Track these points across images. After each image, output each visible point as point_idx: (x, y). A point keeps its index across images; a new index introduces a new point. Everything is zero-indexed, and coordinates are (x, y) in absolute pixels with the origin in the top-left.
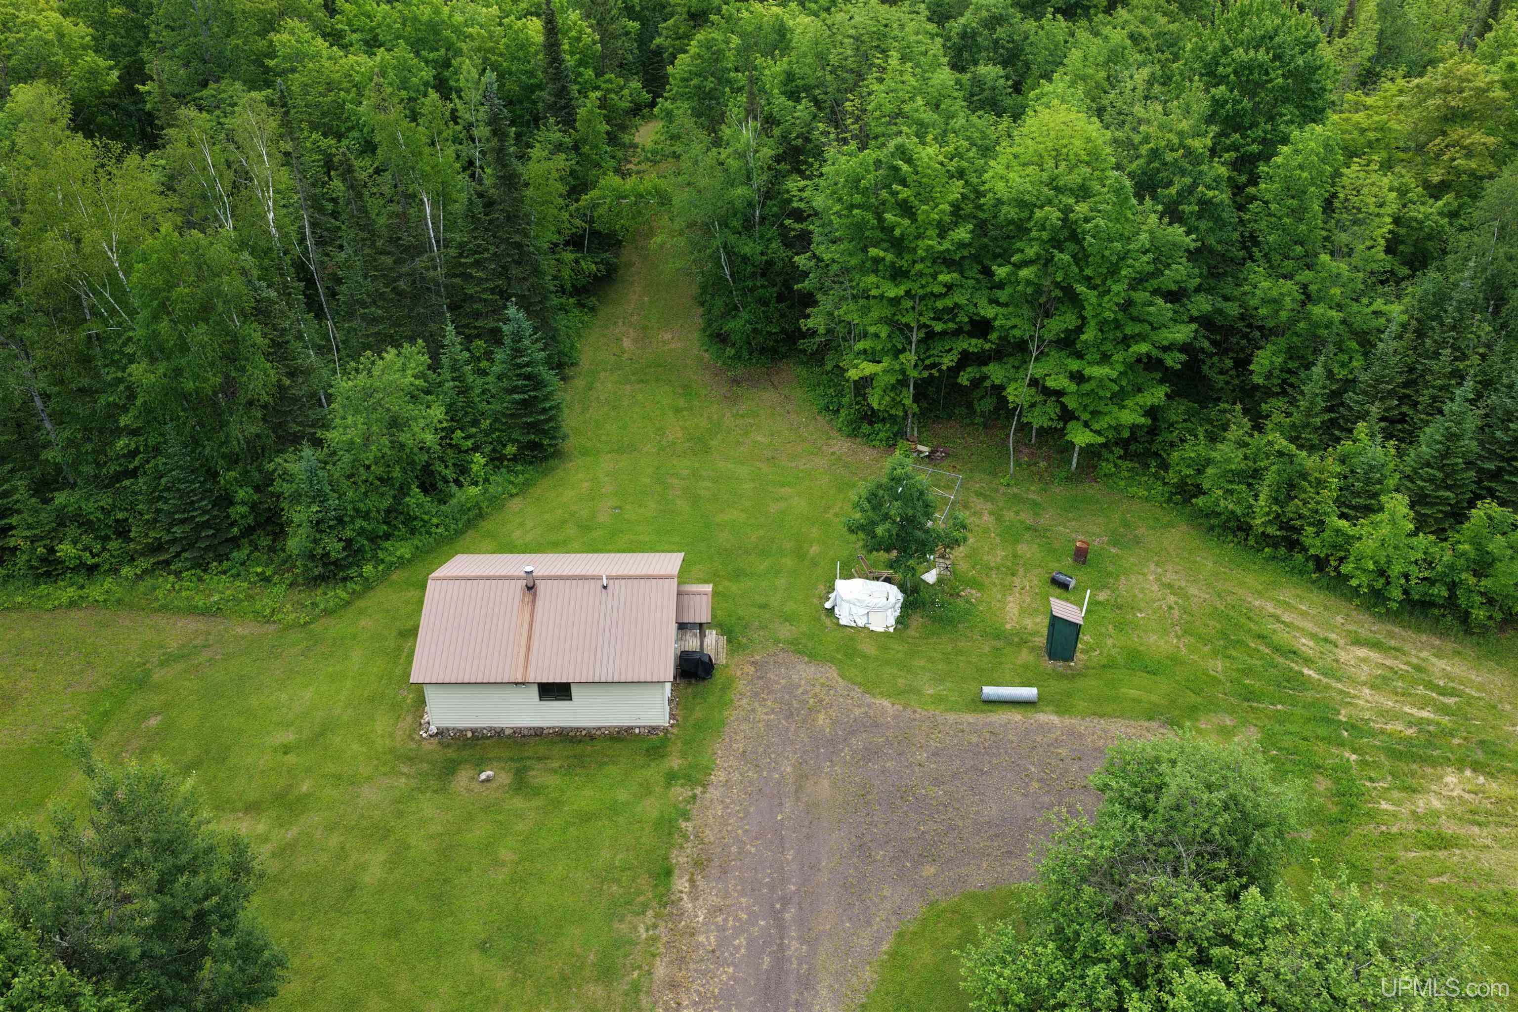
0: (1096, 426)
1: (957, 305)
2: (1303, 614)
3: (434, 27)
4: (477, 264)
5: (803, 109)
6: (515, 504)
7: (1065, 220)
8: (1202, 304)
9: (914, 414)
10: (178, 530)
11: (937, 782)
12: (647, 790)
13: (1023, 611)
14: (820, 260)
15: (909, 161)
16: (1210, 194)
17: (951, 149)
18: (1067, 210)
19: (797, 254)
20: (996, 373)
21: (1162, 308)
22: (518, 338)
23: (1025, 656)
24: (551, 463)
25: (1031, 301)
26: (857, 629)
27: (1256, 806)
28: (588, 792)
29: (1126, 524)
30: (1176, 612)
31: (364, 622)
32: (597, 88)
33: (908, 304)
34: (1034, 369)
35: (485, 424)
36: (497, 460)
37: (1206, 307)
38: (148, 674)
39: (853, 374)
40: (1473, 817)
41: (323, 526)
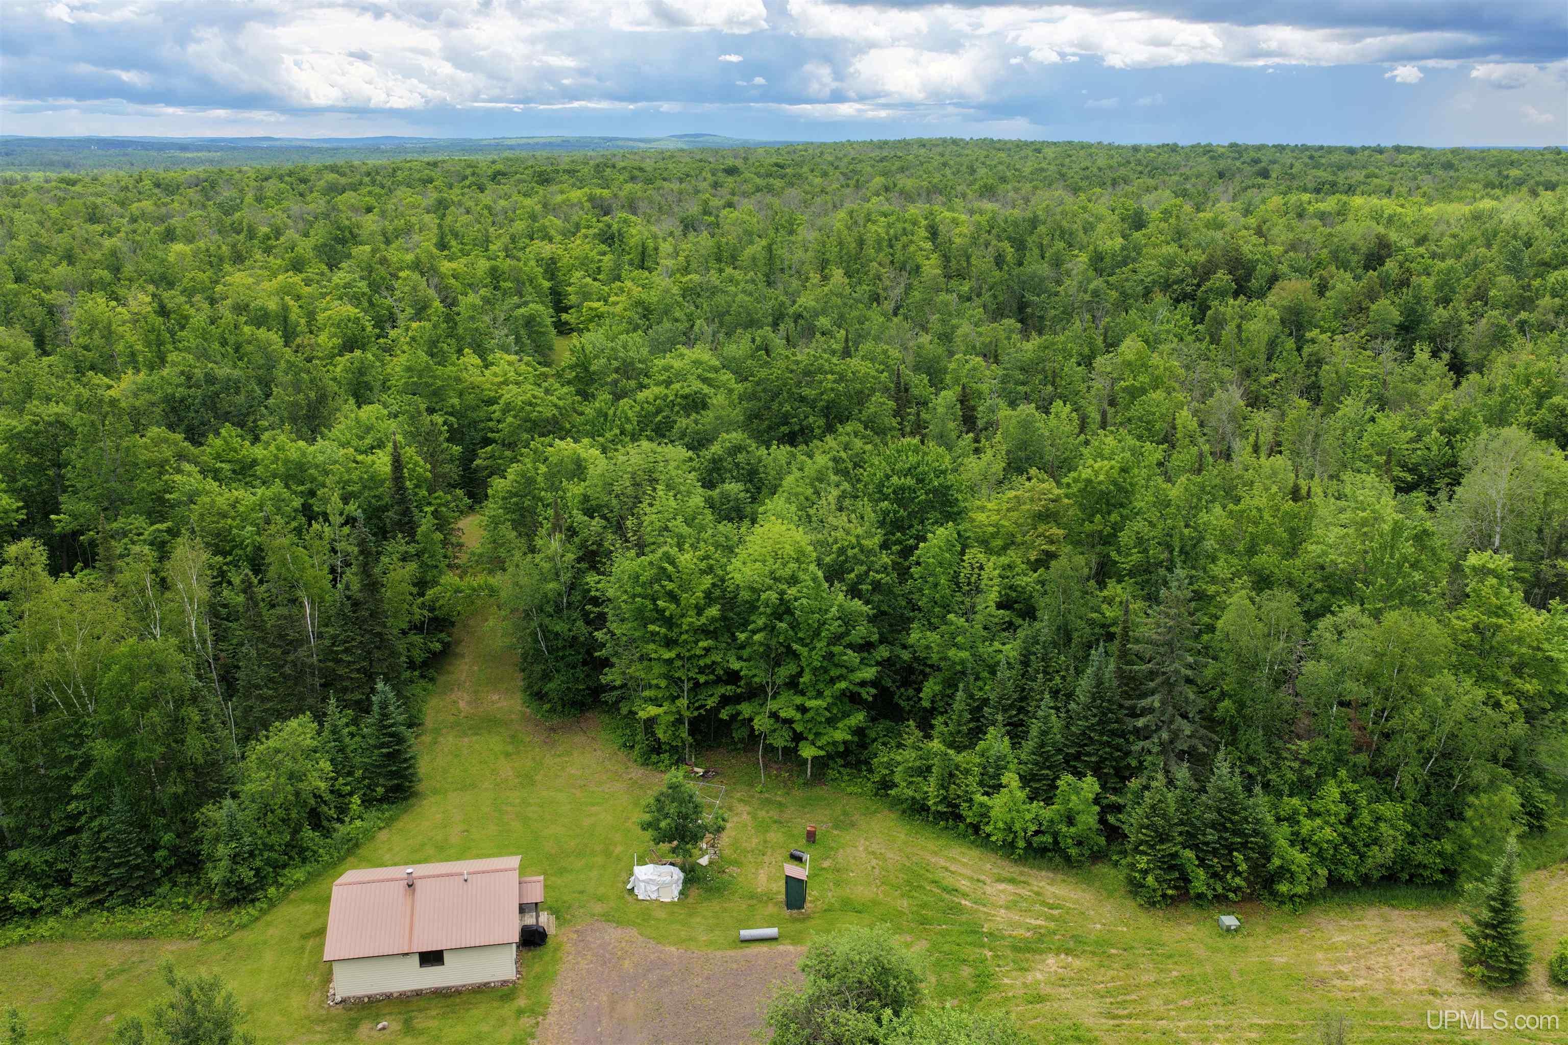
0: (819, 744)
1: (714, 663)
2: (964, 865)
3: (301, 467)
4: (346, 651)
5: (597, 523)
6: (383, 835)
7: (781, 599)
8: (883, 652)
9: (691, 746)
10: (115, 872)
11: (708, 995)
12: (502, 1021)
13: (769, 879)
14: (613, 634)
15: (672, 563)
16: (879, 577)
17: (702, 553)
18: (782, 593)
19: (597, 630)
20: (746, 709)
21: (852, 657)
22: (384, 706)
23: (771, 909)
24: (410, 802)
25: (766, 655)
26: (652, 901)
27: (889, 962)
28: (459, 1028)
29: (845, 813)
30: (877, 871)
31: (271, 931)
32: (430, 504)
33: (679, 663)
34: (772, 705)
35: (359, 773)
36: (367, 802)
37: (886, 654)
38: (97, 985)
39: (642, 715)
40: (1062, 982)
41: (238, 859)
